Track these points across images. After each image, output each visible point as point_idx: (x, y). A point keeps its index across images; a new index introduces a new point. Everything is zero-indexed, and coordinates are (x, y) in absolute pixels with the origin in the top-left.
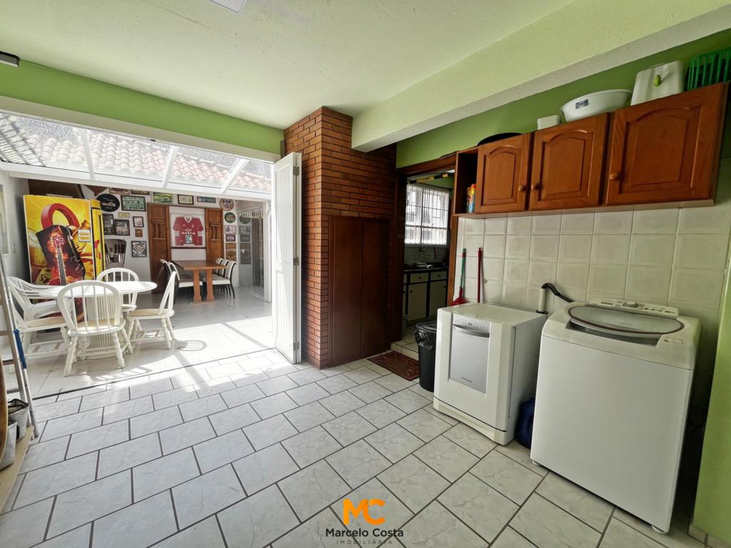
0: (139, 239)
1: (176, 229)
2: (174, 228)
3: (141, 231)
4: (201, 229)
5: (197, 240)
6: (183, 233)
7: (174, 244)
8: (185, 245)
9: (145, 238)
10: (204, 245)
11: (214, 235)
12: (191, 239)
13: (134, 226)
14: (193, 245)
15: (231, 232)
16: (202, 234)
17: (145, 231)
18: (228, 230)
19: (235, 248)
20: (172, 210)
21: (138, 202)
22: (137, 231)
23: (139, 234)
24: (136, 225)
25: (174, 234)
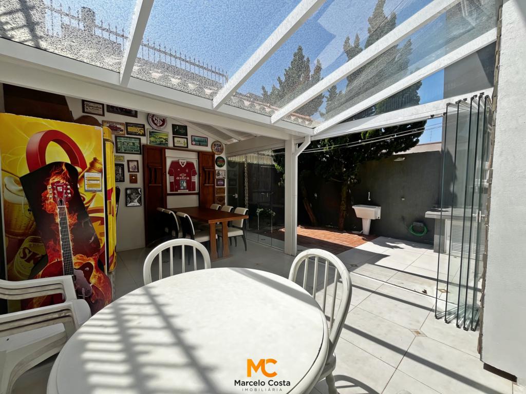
0: (134, 186)
1: (171, 174)
2: (168, 173)
3: (136, 176)
4: (194, 174)
5: (190, 186)
6: (178, 178)
7: (168, 191)
8: (179, 191)
9: (139, 185)
10: (197, 191)
11: (207, 180)
12: (185, 184)
13: (129, 171)
14: (187, 191)
15: (221, 177)
16: (195, 179)
17: (140, 176)
18: (219, 174)
19: (224, 193)
20: (168, 153)
21: (134, 143)
22: (131, 176)
23: (133, 180)
24: (131, 170)
25: (169, 179)
